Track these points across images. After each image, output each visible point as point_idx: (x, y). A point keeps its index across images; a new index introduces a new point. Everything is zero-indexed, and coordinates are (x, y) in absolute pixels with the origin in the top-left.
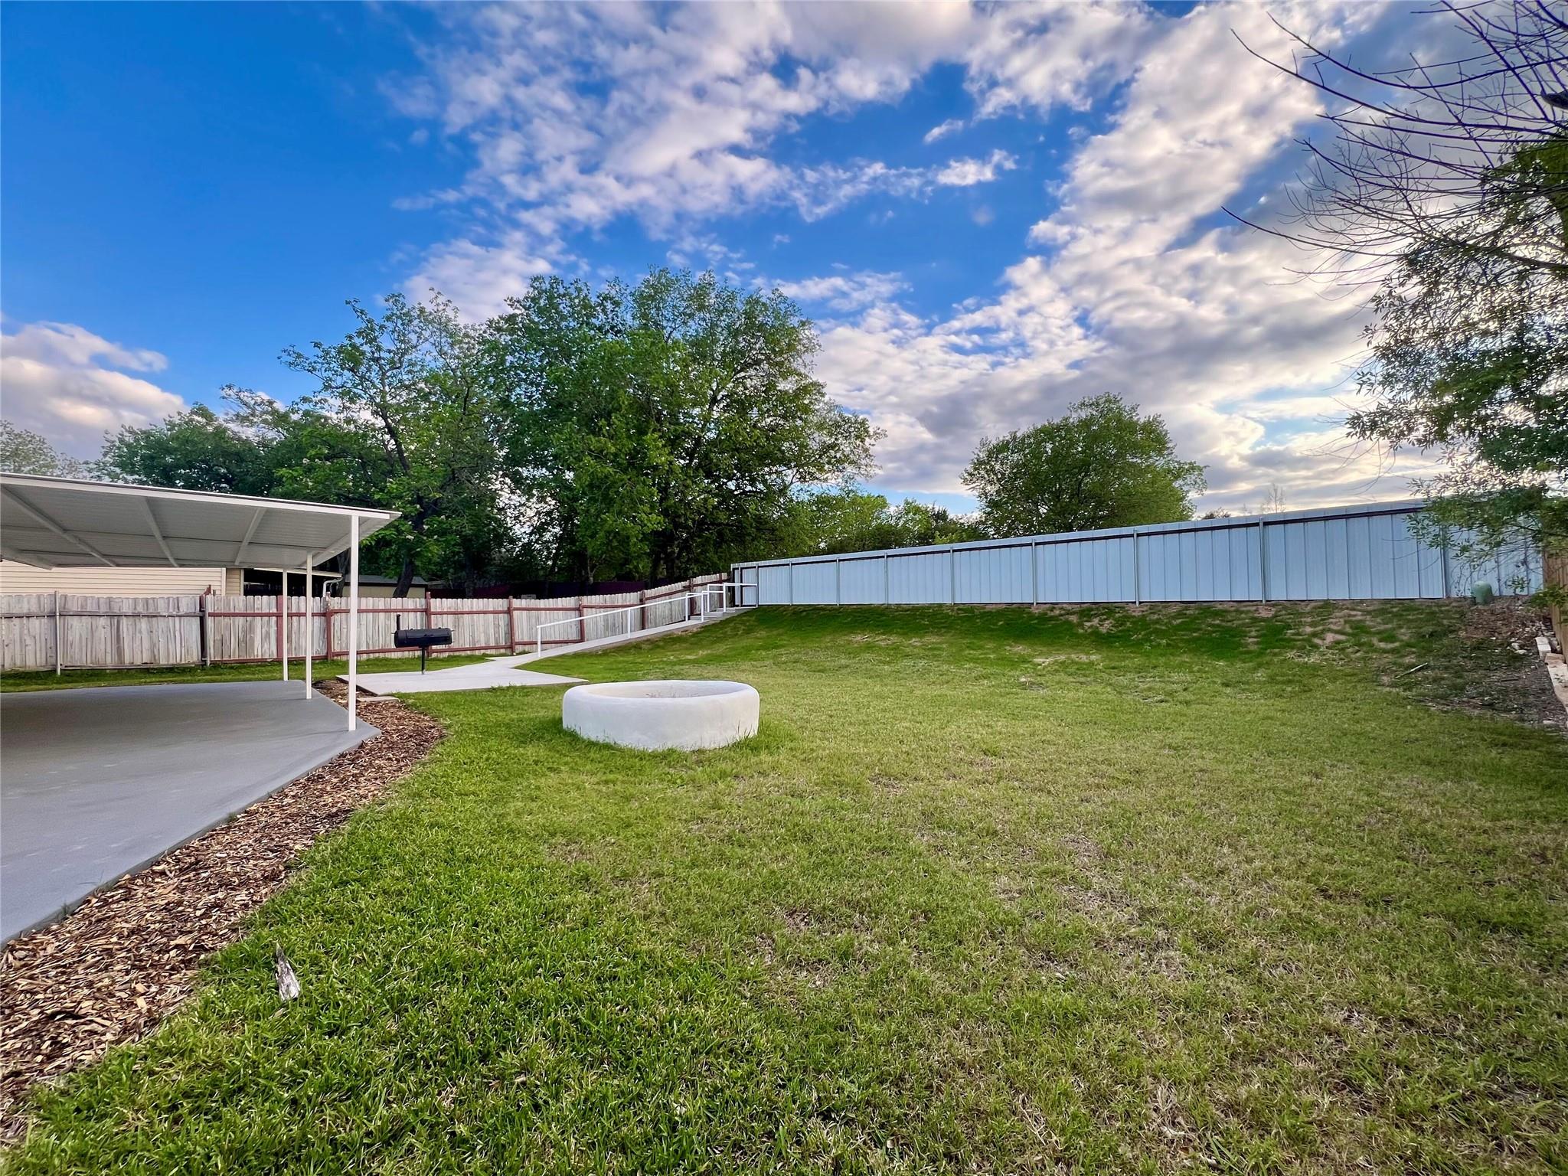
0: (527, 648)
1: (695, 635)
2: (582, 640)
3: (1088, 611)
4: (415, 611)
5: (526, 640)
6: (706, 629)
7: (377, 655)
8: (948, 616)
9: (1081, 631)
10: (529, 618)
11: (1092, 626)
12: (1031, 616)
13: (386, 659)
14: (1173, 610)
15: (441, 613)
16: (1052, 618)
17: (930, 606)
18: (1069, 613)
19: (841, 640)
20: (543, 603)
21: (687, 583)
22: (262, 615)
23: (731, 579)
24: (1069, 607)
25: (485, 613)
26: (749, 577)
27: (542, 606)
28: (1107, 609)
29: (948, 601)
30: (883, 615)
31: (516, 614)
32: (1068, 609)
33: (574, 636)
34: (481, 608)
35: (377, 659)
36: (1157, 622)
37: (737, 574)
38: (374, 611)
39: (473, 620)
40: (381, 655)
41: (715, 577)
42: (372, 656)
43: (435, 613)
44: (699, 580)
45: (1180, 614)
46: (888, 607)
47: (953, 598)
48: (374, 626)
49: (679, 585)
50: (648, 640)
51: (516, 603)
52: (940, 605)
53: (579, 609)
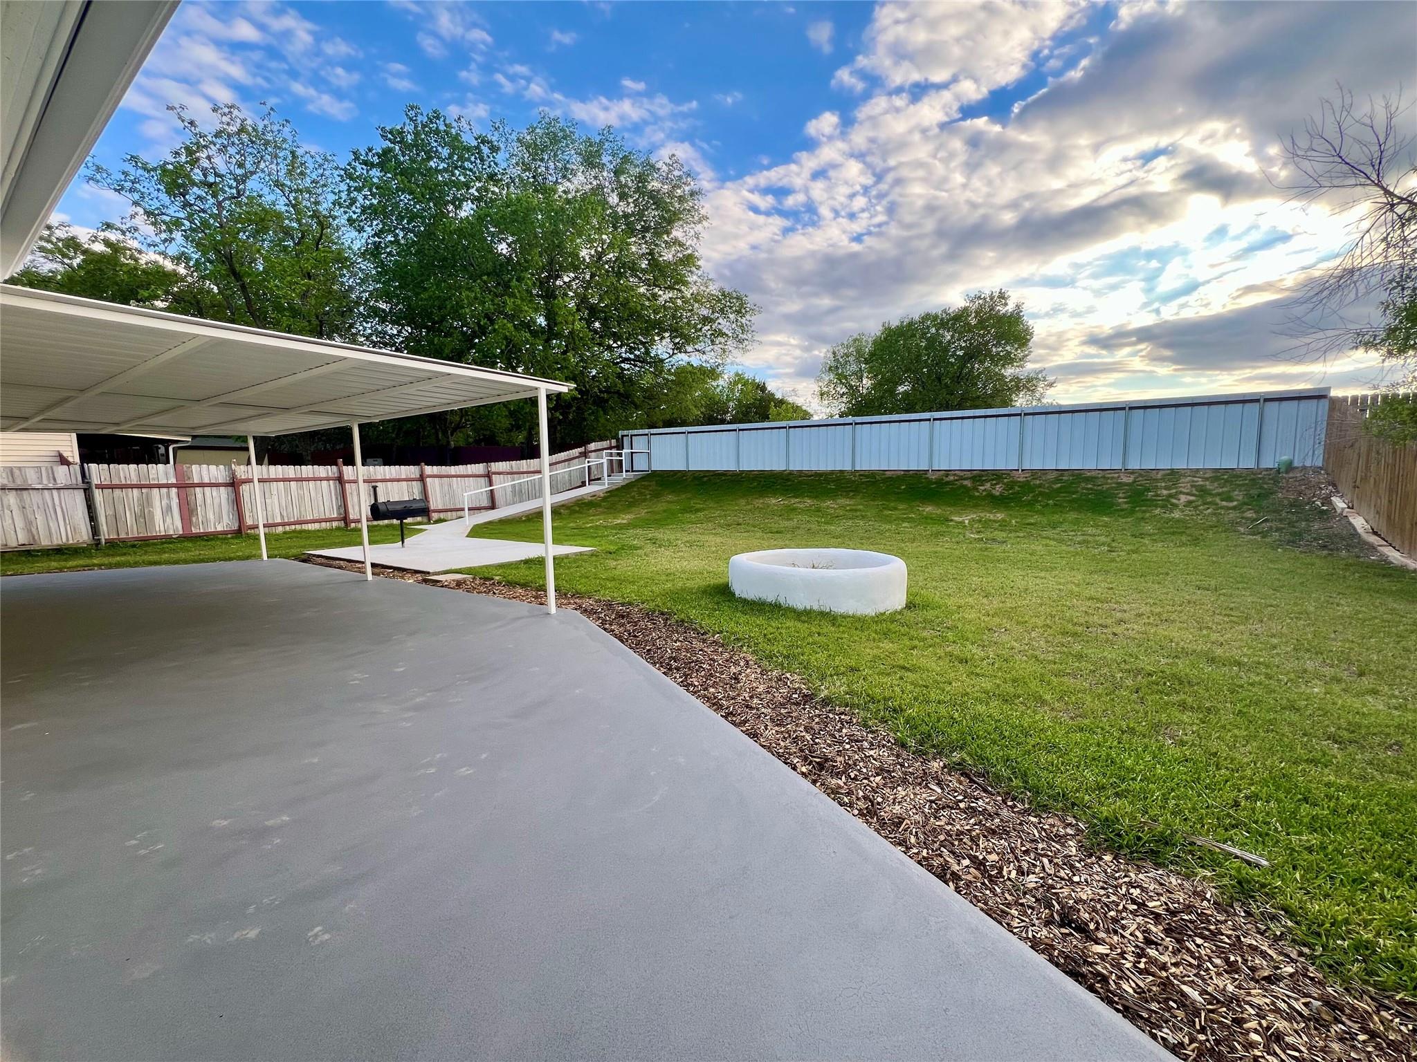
0: (442, 516)
1: (604, 499)
2: (493, 506)
3: (979, 476)
4: (328, 479)
5: (440, 507)
6: (612, 493)
7: (293, 527)
8: (850, 481)
9: (977, 494)
10: (441, 485)
11: (985, 490)
12: (930, 482)
13: (301, 532)
14: (1052, 476)
15: (356, 481)
16: (948, 483)
17: (832, 472)
18: (962, 478)
19: (759, 502)
20: (453, 470)
21: (581, 450)
22: (159, 486)
23: (620, 446)
24: (962, 474)
25: (399, 480)
26: (640, 444)
27: (453, 473)
28: (997, 476)
29: (848, 467)
30: (788, 480)
31: (429, 480)
32: (963, 475)
33: (485, 503)
34: (394, 476)
35: (294, 531)
36: (1040, 486)
37: (626, 441)
38: (284, 480)
39: (387, 488)
40: (298, 527)
41: (605, 444)
42: (287, 528)
43: (350, 482)
44: (592, 446)
45: (1057, 480)
46: (791, 473)
47: (854, 465)
48: (286, 496)
49: (576, 452)
50: (563, 506)
51: (429, 470)
52: (841, 471)
53: (488, 476)
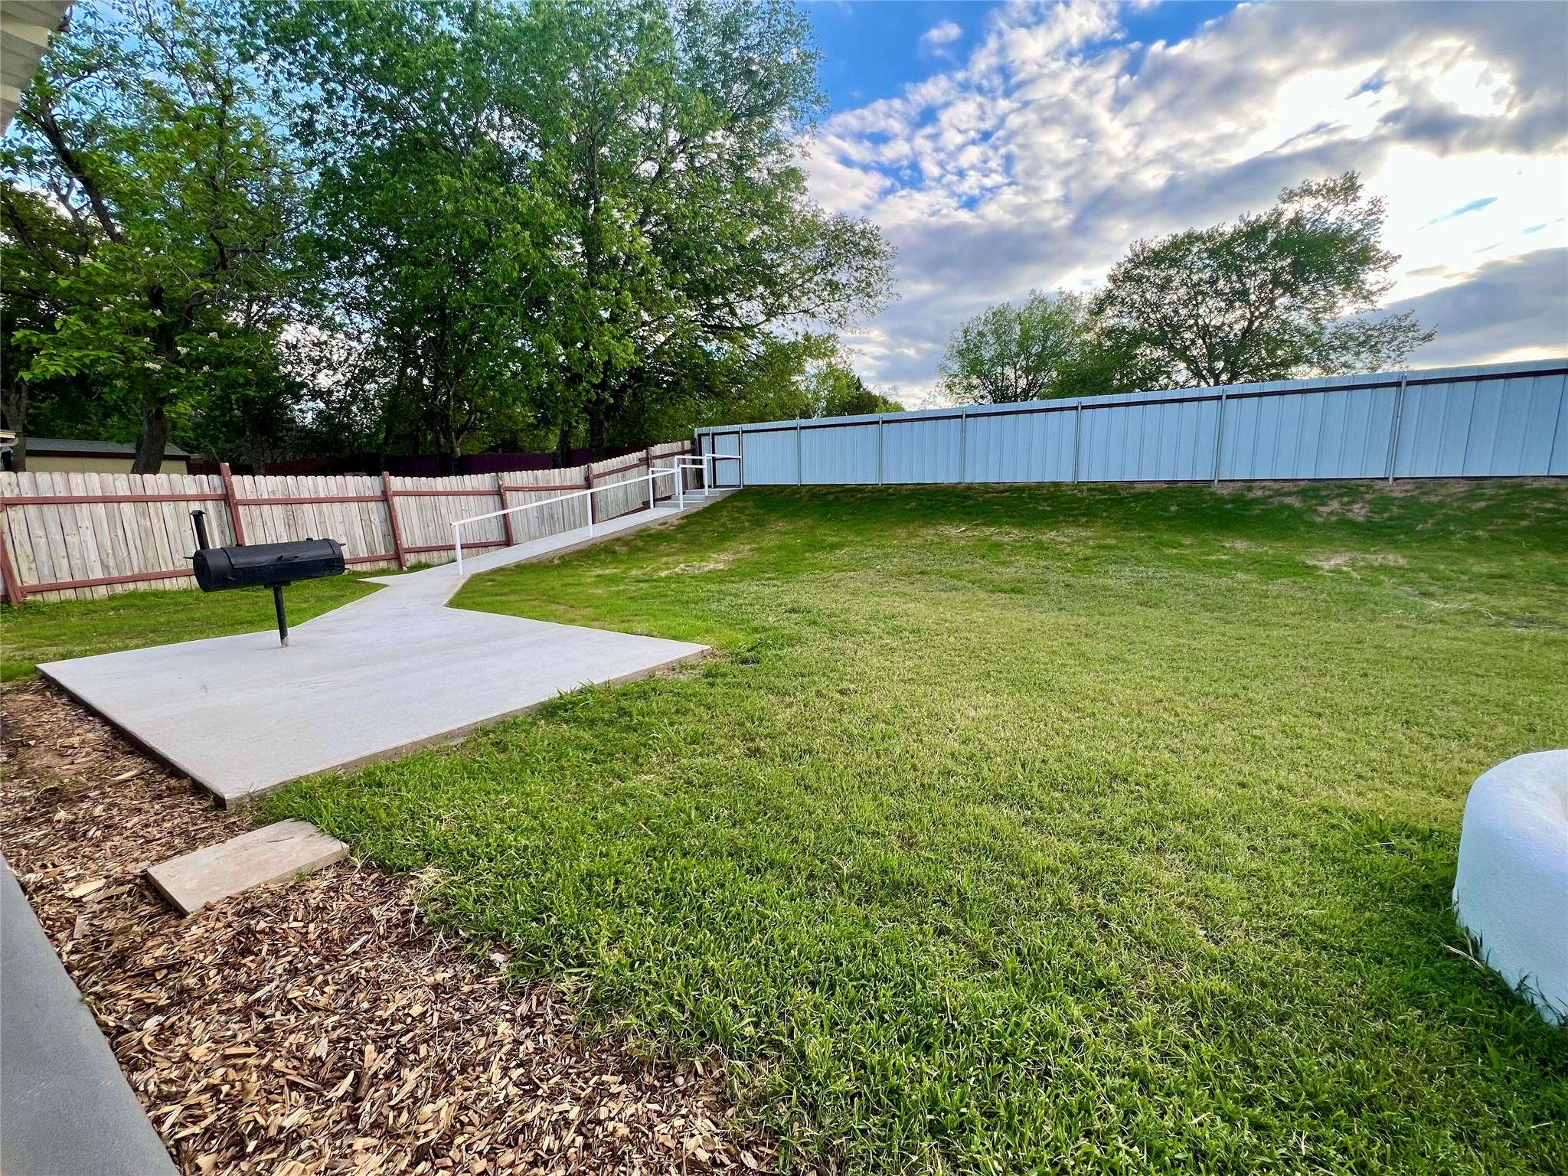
0: (423, 558)
1: (680, 528)
2: (508, 542)
3: (1315, 490)
4: (201, 498)
5: (420, 544)
6: (692, 520)
7: (131, 586)
8: (1073, 499)
9: (1319, 520)
10: (420, 509)
11: (1332, 513)
12: (1221, 500)
13: (155, 594)
14: (1461, 488)
15: (259, 503)
16: (1255, 501)
17: (1040, 486)
18: (1279, 493)
19: (929, 533)
20: (440, 483)
21: (642, 454)
23: (696, 450)
24: (1277, 486)
25: (342, 500)
26: (726, 446)
27: (441, 489)
28: (1349, 489)
29: (1066, 477)
30: (969, 498)
31: (397, 501)
32: (1282, 487)
33: (496, 535)
34: (334, 493)
35: (132, 595)
36: (1441, 505)
37: (706, 443)
38: (106, 500)
39: (321, 513)
40: (142, 586)
41: (676, 446)
42: (119, 589)
43: (247, 503)
44: (657, 449)
45: (1472, 496)
46: (970, 487)
47: (1076, 473)
48: (112, 529)
49: (634, 457)
50: (618, 539)
51: (397, 483)
52: (1056, 484)
53: (499, 493)
